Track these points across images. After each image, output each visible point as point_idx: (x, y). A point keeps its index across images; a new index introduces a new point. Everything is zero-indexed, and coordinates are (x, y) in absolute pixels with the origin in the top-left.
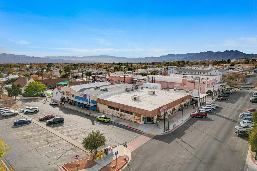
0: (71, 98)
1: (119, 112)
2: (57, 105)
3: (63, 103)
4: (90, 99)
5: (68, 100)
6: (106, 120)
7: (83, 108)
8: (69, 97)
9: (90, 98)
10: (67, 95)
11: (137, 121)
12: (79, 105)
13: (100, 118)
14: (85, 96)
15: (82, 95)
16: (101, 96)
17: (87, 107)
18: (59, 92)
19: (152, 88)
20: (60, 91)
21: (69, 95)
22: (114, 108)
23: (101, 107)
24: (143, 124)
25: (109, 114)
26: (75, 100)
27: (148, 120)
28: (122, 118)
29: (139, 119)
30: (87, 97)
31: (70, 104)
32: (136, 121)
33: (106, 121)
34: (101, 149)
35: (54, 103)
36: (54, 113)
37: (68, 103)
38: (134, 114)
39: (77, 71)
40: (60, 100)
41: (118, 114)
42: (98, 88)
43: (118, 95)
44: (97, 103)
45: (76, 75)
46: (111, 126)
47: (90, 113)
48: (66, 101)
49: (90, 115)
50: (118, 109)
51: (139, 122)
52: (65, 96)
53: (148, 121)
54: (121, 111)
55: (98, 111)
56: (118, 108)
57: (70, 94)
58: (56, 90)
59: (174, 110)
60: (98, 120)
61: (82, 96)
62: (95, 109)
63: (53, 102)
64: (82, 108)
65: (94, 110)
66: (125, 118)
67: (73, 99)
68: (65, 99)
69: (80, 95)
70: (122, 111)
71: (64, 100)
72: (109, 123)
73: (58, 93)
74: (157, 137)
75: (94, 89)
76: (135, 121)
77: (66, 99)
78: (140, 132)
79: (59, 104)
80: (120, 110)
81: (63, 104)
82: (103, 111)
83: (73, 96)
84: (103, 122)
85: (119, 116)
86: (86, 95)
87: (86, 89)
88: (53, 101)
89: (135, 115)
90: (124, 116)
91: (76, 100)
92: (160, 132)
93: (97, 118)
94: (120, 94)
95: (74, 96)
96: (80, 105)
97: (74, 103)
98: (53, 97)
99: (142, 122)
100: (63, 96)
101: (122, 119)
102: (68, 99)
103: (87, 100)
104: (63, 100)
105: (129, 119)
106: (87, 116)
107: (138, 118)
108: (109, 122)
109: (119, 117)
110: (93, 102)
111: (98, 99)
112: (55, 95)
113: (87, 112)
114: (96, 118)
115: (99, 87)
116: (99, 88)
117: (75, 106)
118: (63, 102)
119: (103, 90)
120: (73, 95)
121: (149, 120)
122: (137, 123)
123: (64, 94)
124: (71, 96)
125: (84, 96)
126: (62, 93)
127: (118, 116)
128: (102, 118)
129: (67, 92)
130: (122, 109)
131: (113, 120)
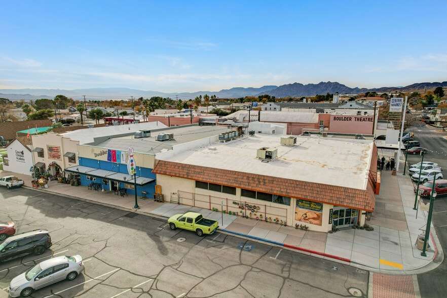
0: (64, 164)
1: (238, 197)
2: (21, 186)
3: (41, 181)
4: (132, 165)
5: (58, 173)
6: (205, 229)
7: (107, 192)
8: (59, 162)
9: (132, 161)
10: (54, 157)
11: (308, 225)
12: (93, 184)
13: (182, 223)
14: (113, 155)
15: (102, 153)
16: (165, 154)
18: (26, 151)
19: (271, 132)
20: (28, 148)
21: (58, 157)
22: (215, 187)
23: (169, 185)
24: (330, 232)
25: (197, 204)
26: (80, 171)
28: (246, 215)
29: (314, 218)
30: (119, 159)
31: (65, 181)
32: (303, 224)
33: (208, 232)
35: (9, 184)
36: (11, 214)
37: (57, 179)
38: (293, 202)
39: (66, 111)
40: (30, 174)
41: (230, 204)
42: (146, 134)
43: (206, 150)
44: (155, 174)
45: (65, 118)
47: (137, 206)
48: (49, 176)
49: (139, 211)
50: (231, 190)
51: (312, 227)
52: (47, 161)
53: (341, 223)
54: (242, 195)
55: (161, 199)
56: (234, 185)
57: (62, 154)
58: (17, 146)
61: (104, 158)
62: (151, 192)
63: (8, 180)
64: (104, 193)
65: (145, 197)
66: (258, 214)
67: (74, 167)
68: (47, 168)
69: (96, 155)
70: (246, 193)
71: (43, 172)
72: (218, 237)
73: (22, 153)
75: (134, 136)
76: (299, 223)
77: (49, 169)
79: (29, 184)
80: (238, 191)
81: (43, 185)
82: (176, 197)
83: (72, 159)
85: (235, 209)
86: (115, 154)
87: (109, 138)
88: (6, 177)
89: (297, 204)
90: (253, 208)
91: (83, 170)
92: (412, 257)
93: (171, 224)
94: (212, 147)
95: (77, 159)
96: (98, 184)
97: (76, 180)
98: (7, 165)
99: (326, 226)
100: (40, 160)
101: (247, 218)
102: (57, 168)
103: (119, 169)
104: (39, 171)
105: (273, 218)
107: (311, 214)
108: (215, 233)
109: (234, 214)
110: (142, 171)
111: (159, 164)
112: (12, 158)
114: (166, 222)
115: (149, 132)
116: (148, 134)
117: (79, 188)
118: (39, 178)
119: (163, 139)
120: (70, 156)
121: (344, 218)
122: (305, 229)
123: (41, 154)
124: (67, 159)
125: (109, 156)
126: (36, 154)
127: (230, 209)
128: (190, 220)
129: (50, 149)
130: (247, 187)
131: (224, 224)
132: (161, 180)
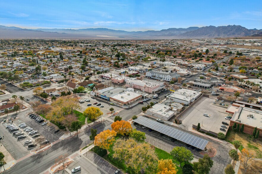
0: (99, 95)
17: (106, 100)
22: (115, 101)
23: (111, 100)
27: (125, 104)
28: (118, 104)
34: (113, 111)
38: (121, 103)
46: (114, 106)
52: (97, 94)
55: (110, 101)
59: (134, 101)
60: (111, 104)
61: (104, 96)
62: (109, 100)
72: (114, 105)
73: (93, 93)
74: (126, 109)
75: (107, 92)
78: (122, 108)
80: (117, 101)
84: (112, 105)
92: (127, 107)
95: (101, 95)
96: (103, 99)
97: (100, 98)
102: (98, 96)
103: (106, 97)
104: (95, 96)
106: (107, 103)
110: (108, 98)
111: (110, 97)
112: (91, 93)
113: (106, 101)
116: (109, 92)
119: (111, 93)
122: (122, 105)
126: (95, 93)
131: (115, 104)
132: (110, 99)
